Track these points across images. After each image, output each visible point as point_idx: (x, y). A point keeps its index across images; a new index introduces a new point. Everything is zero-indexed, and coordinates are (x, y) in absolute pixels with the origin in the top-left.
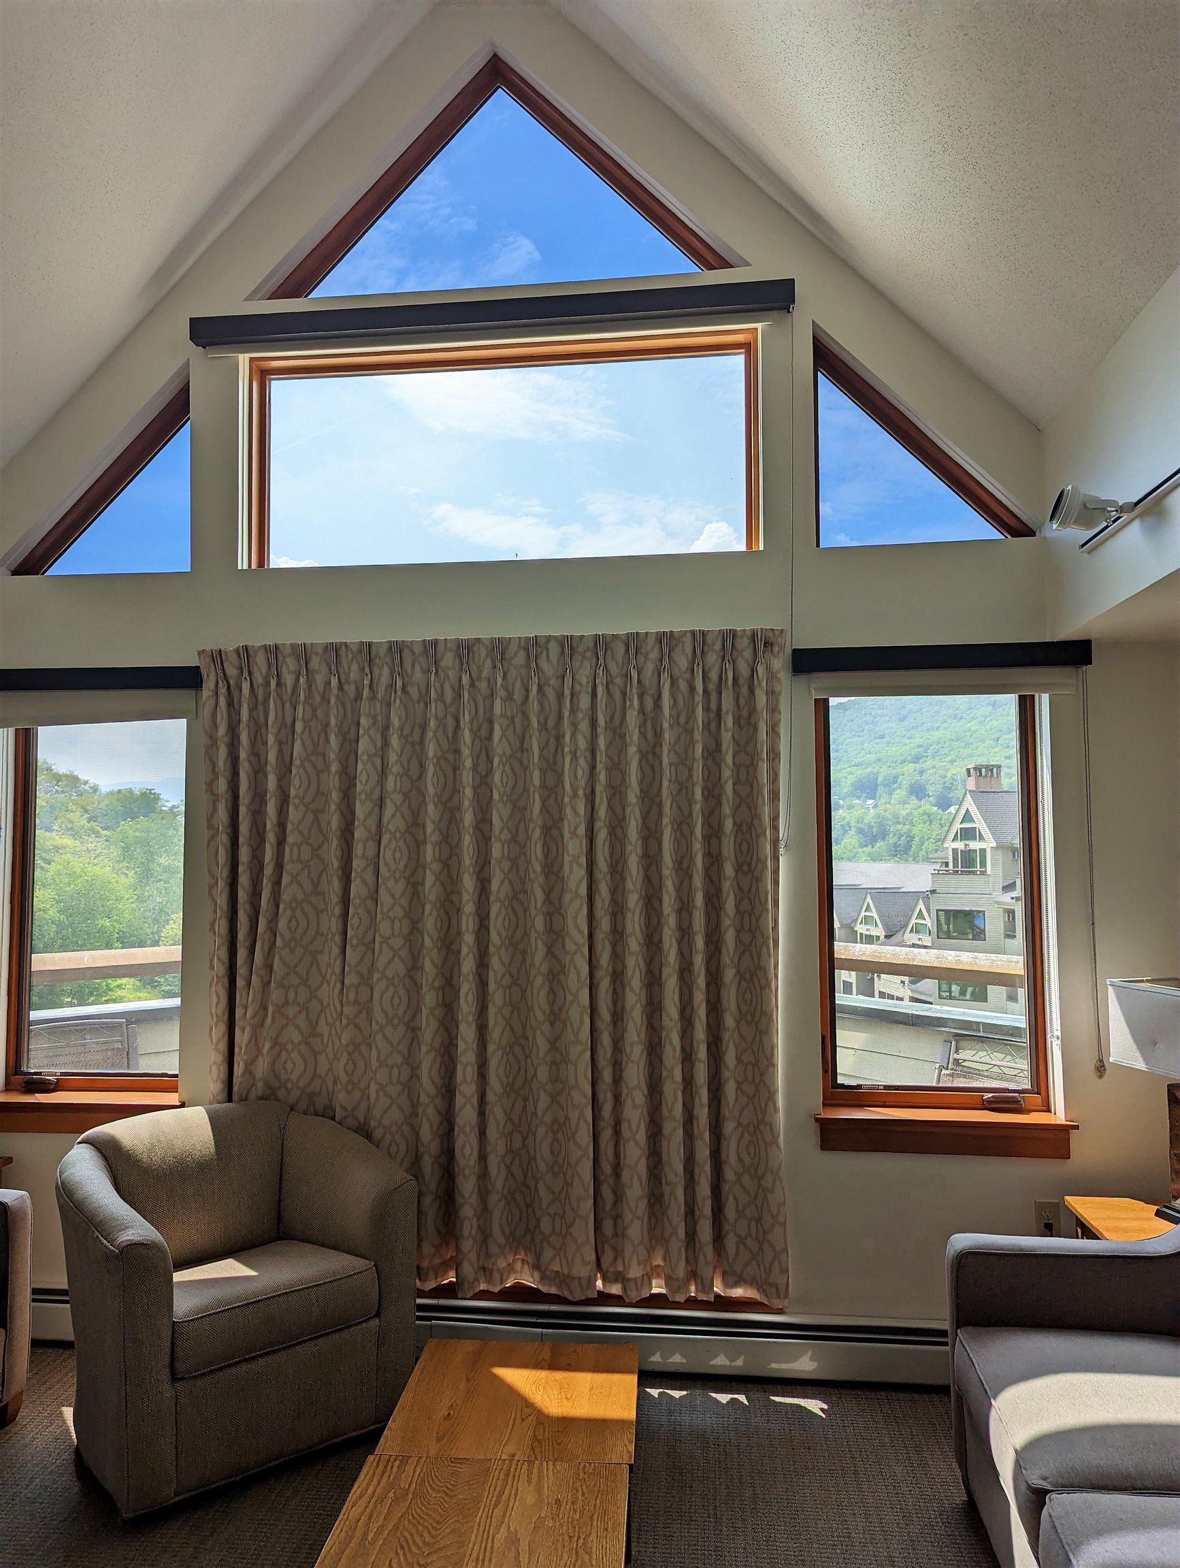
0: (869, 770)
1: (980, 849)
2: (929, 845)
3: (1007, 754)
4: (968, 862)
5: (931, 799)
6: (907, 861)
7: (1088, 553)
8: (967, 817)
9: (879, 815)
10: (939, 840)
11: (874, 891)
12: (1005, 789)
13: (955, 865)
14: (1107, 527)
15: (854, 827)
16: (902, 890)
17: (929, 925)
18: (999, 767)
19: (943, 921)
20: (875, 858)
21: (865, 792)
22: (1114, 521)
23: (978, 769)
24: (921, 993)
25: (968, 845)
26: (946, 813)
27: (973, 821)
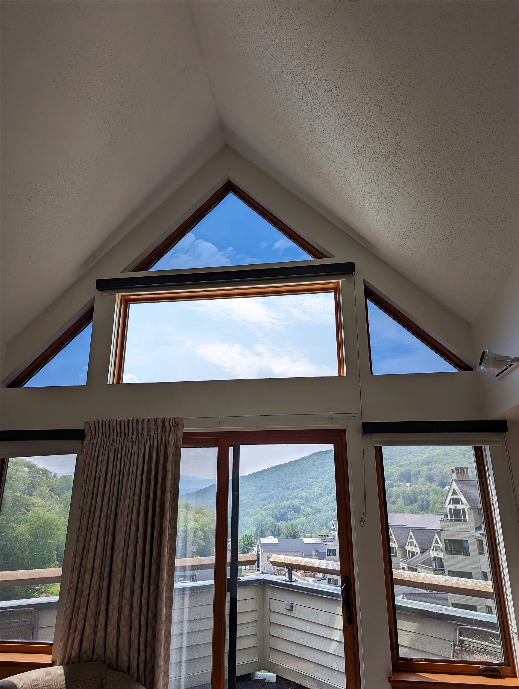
0: (407, 468)
1: (462, 509)
2: (438, 505)
3: (470, 462)
4: (457, 515)
5: (436, 483)
6: (427, 514)
7: (500, 380)
8: (454, 493)
9: (413, 491)
10: (442, 503)
11: (413, 529)
12: (471, 479)
13: (451, 517)
14: (507, 368)
15: (401, 495)
16: (426, 529)
17: (441, 547)
18: (467, 469)
19: (448, 545)
20: (412, 512)
21: (405, 479)
22: (510, 366)
23: (457, 469)
25: (456, 507)
26: (444, 489)
27: (457, 495)
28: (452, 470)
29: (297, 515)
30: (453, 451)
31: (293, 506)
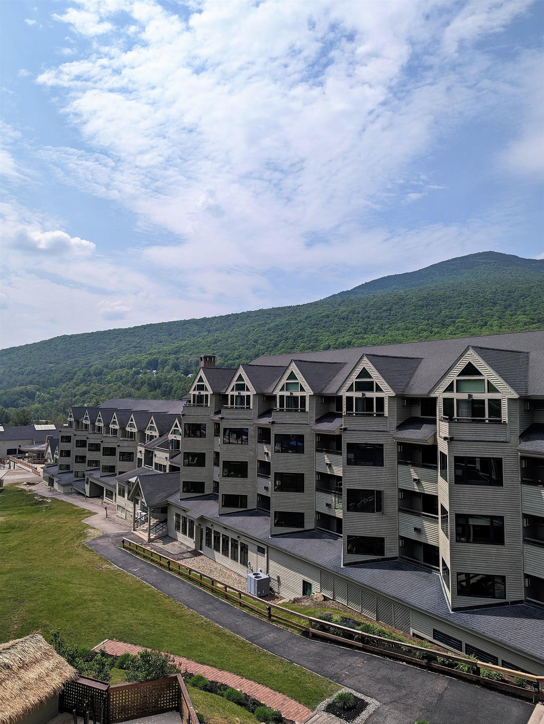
0: (155, 356)
1: (206, 395)
4: (200, 401)
5: (181, 371)
6: (169, 399)
8: (200, 380)
9: (158, 378)
10: (186, 389)
11: (155, 414)
13: (194, 402)
15: (147, 382)
17: (180, 430)
18: (214, 357)
21: (152, 367)
23: (205, 357)
24: (175, 463)
25: (200, 393)
27: (203, 381)
28: (201, 358)
29: (30, 401)
31: (27, 392)
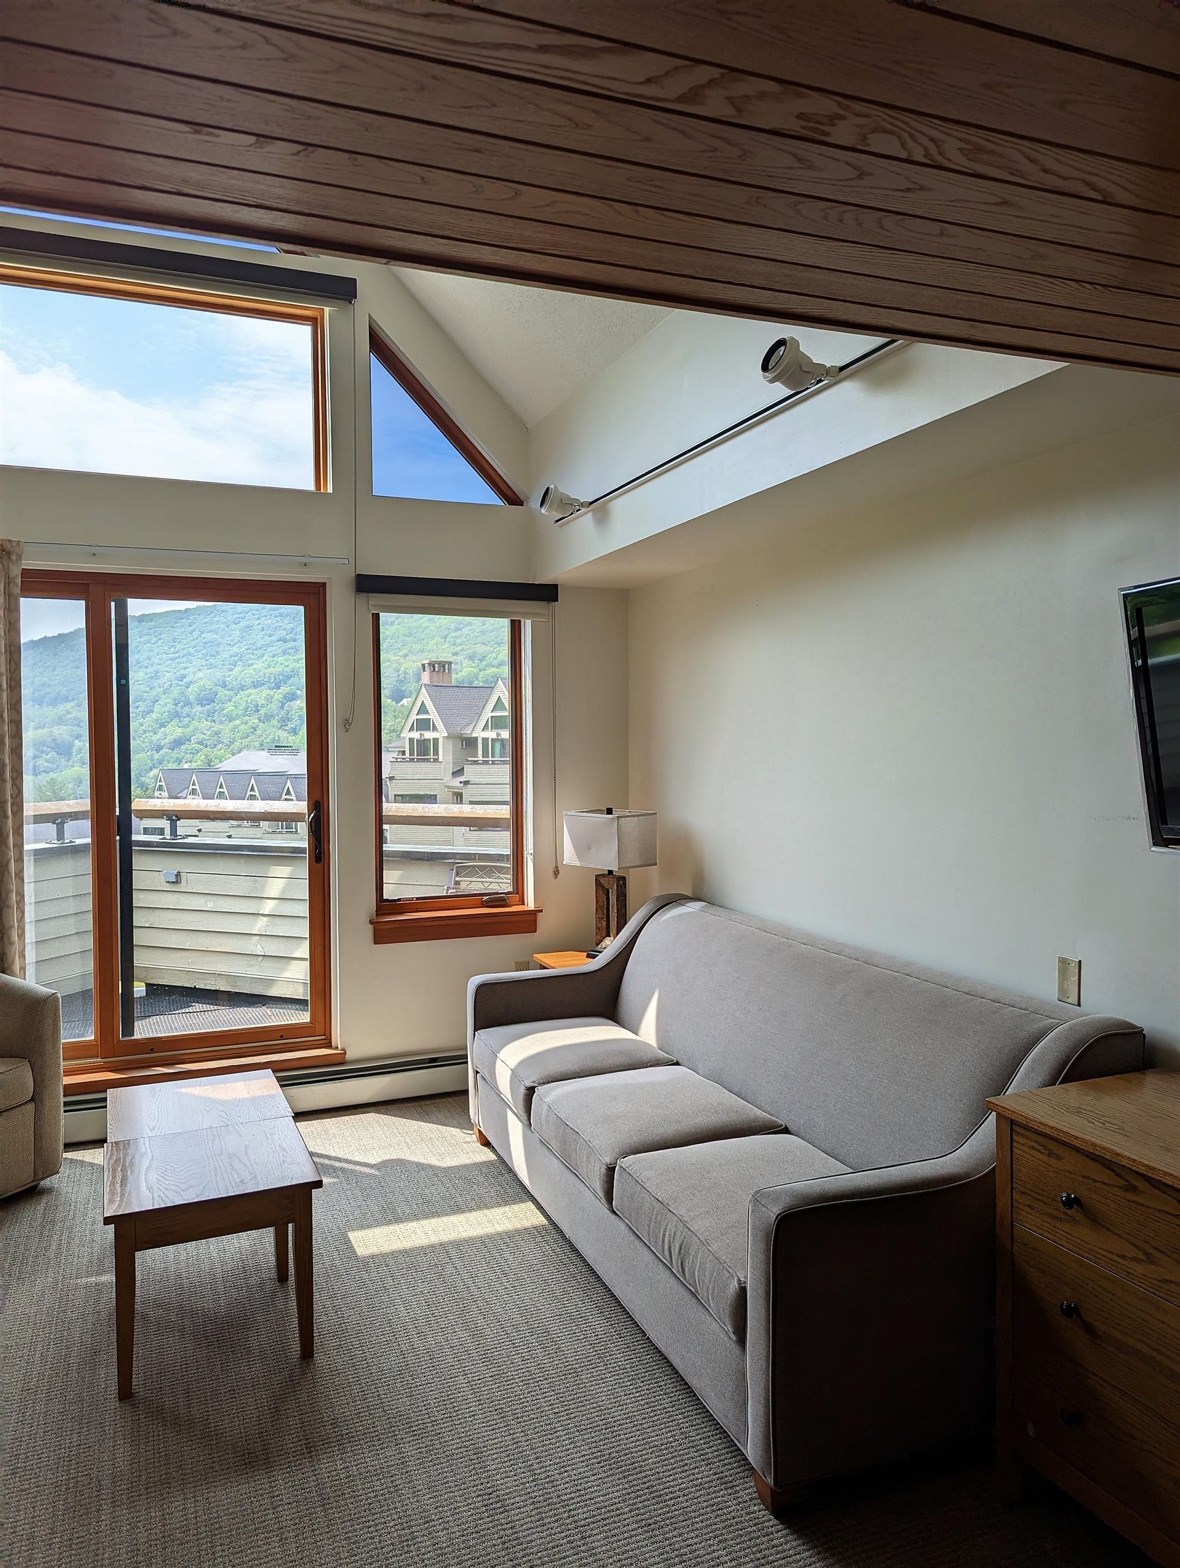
1: (433, 739)
2: (386, 735)
4: (422, 750)
7: (560, 527)
8: (422, 709)
13: (411, 753)
14: (571, 514)
18: (450, 663)
22: (577, 511)
23: (432, 665)
25: (423, 735)
26: (399, 705)
27: (427, 713)
28: (423, 665)
29: (63, 760)
30: (426, 628)
31: (54, 740)
